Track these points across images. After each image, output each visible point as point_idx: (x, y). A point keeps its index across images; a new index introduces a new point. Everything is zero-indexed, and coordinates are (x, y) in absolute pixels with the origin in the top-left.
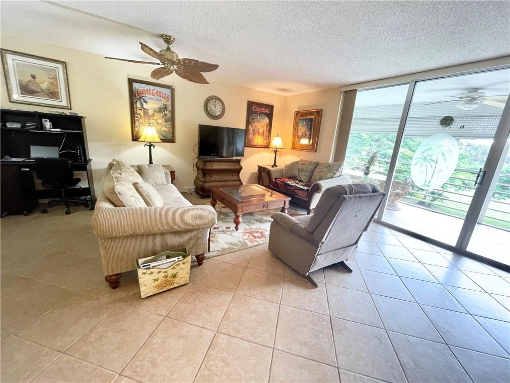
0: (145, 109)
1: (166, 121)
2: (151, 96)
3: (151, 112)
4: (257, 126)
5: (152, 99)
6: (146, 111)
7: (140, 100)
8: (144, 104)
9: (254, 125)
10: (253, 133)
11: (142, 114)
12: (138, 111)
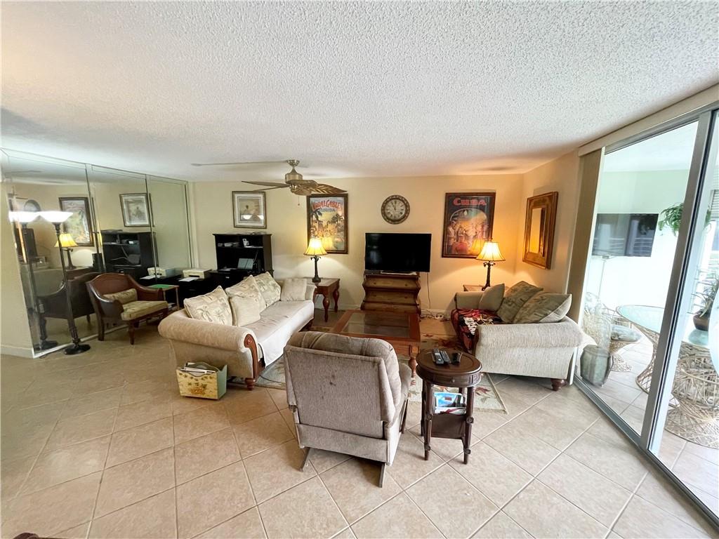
0: (320, 221)
1: (339, 231)
2: (325, 207)
3: (324, 224)
4: (463, 226)
5: (326, 210)
6: (320, 223)
7: (315, 212)
8: (319, 216)
9: (458, 225)
10: (456, 237)
11: (317, 227)
12: (314, 224)
